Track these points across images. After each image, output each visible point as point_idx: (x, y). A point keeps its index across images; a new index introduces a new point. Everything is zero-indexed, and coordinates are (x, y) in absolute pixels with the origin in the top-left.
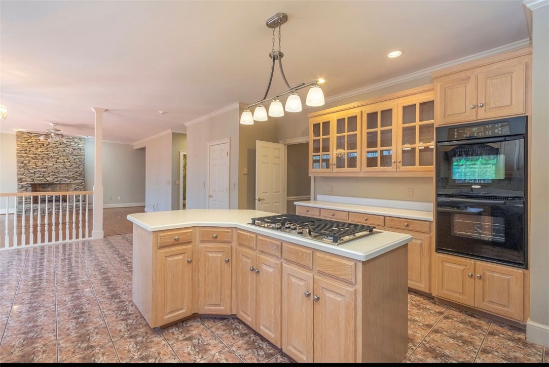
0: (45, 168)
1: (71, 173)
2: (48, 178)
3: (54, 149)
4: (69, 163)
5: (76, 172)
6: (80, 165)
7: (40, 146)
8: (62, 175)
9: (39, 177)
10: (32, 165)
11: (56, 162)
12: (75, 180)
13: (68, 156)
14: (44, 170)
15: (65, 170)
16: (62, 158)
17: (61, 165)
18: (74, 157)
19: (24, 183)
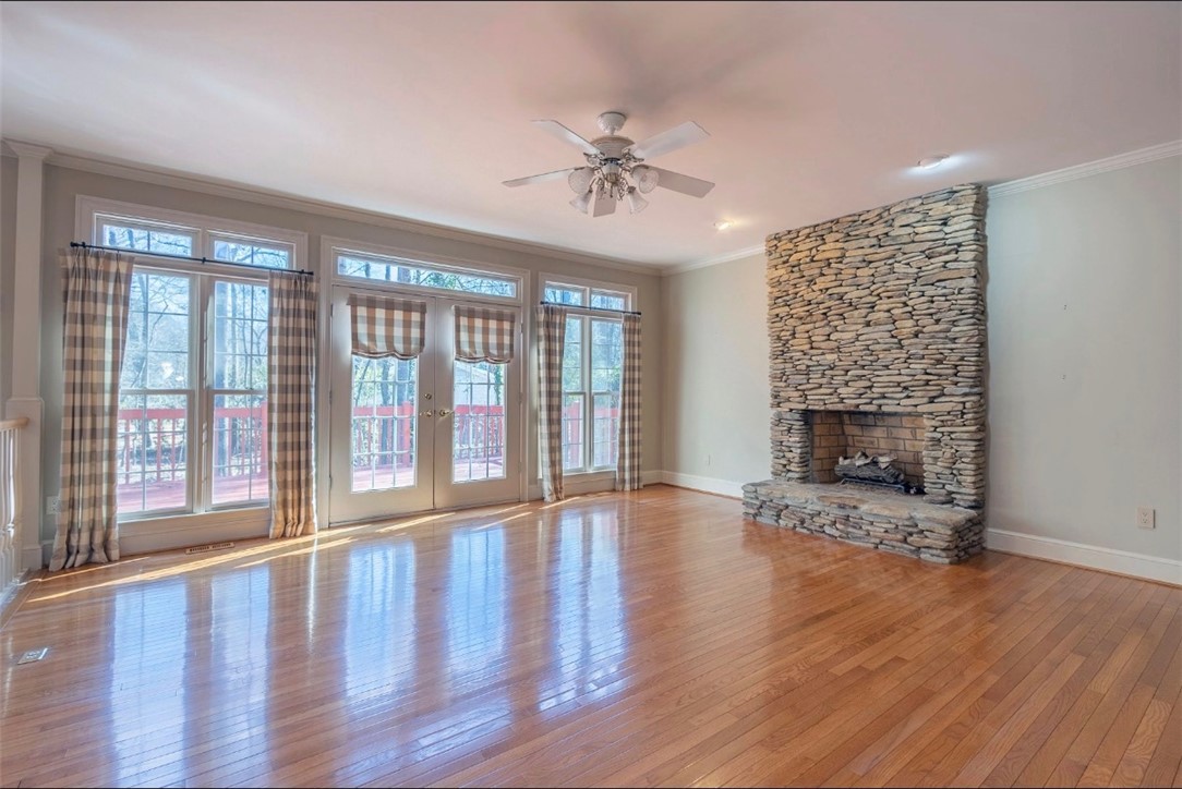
0: (832, 351)
1: (917, 366)
2: (843, 391)
3: (859, 272)
4: (910, 323)
5: (940, 362)
6: (954, 323)
7: (817, 271)
8: (885, 377)
9: (820, 386)
10: (800, 343)
11: (868, 324)
12: (932, 400)
13: (905, 292)
14: (831, 357)
15: (896, 353)
16: (883, 305)
17: (879, 334)
18: (930, 291)
19: (785, 407)
